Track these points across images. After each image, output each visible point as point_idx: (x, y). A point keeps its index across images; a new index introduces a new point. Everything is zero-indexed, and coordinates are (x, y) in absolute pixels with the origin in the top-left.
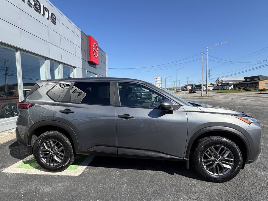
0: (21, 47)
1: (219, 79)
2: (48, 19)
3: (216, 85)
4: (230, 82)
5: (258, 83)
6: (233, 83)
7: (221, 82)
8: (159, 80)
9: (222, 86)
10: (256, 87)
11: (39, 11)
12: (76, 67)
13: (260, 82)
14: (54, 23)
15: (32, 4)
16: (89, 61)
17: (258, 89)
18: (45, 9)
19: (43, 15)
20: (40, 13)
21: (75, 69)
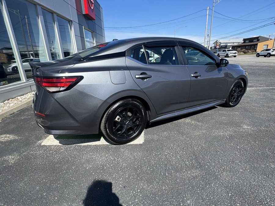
1: (217, 41)
3: (214, 48)
4: (228, 44)
5: (257, 44)
6: (231, 45)
7: (219, 44)
9: (219, 49)
10: (254, 49)
13: (259, 44)
16: (85, 14)
17: (256, 51)
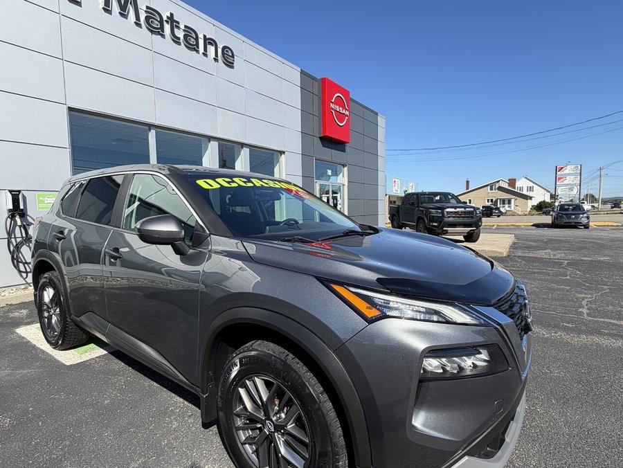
0: (156, 123)
2: (216, 60)
8: (569, 174)
11: (194, 48)
12: (284, 152)
14: (230, 65)
15: (179, 39)
16: (322, 135)
18: (209, 41)
19: (205, 55)
20: (198, 52)
21: (283, 155)
